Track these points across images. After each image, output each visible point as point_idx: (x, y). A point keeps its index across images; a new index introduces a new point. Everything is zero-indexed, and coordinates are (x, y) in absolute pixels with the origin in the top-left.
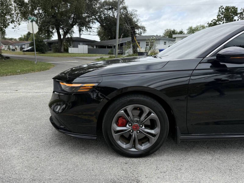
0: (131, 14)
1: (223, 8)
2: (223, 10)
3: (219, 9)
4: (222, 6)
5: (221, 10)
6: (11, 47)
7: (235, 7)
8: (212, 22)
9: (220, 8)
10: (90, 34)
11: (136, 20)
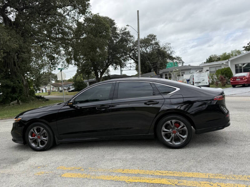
0: (164, 48)
6: (60, 88)
10: (130, 70)
11: (170, 52)
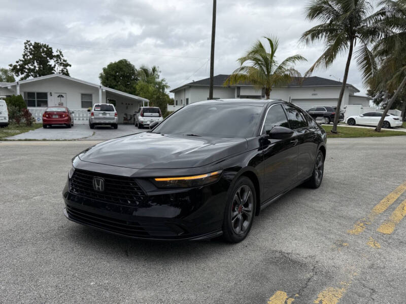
1: (31, 45)
2: (31, 47)
3: (24, 45)
4: (30, 41)
5: (28, 47)
7: (48, 46)
8: (17, 64)
9: (25, 43)
